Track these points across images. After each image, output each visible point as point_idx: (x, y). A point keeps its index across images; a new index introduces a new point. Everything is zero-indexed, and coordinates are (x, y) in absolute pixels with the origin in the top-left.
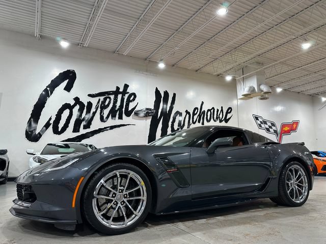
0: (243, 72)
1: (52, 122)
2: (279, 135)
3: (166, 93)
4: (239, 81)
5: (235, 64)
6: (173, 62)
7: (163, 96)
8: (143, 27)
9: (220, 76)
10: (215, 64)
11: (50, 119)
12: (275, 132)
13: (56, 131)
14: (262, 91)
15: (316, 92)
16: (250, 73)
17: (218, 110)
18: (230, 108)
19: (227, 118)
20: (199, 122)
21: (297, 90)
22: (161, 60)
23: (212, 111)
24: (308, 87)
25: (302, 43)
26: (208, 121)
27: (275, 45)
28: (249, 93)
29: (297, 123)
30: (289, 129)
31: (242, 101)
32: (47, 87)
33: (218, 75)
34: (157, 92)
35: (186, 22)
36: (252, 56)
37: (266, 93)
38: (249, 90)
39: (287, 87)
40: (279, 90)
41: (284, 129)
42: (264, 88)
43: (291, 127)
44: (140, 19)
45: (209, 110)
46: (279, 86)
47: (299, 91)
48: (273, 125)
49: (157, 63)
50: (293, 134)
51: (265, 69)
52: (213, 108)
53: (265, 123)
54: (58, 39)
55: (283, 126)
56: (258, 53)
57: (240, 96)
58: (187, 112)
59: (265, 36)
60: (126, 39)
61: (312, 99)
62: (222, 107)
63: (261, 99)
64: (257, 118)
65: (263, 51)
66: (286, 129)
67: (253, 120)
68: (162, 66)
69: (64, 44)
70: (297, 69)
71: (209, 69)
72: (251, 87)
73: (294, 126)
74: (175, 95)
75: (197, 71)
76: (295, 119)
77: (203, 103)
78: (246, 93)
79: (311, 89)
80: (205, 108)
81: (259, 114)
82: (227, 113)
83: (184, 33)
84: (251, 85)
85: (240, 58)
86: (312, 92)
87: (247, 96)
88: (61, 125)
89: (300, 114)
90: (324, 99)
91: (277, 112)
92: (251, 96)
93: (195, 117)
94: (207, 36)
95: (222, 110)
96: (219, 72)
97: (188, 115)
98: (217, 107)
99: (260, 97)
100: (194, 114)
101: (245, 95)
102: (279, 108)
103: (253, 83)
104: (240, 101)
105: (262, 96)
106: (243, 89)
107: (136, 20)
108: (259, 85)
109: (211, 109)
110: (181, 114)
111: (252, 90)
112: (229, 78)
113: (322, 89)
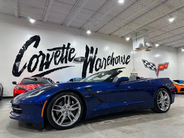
0: (136, 35)
1: (27, 65)
2: (157, 71)
3: (92, 48)
4: (134, 41)
5: (131, 31)
6: (96, 30)
7: (90, 49)
8: (77, 10)
9: (123, 38)
10: (120, 31)
11: (26, 64)
12: (155, 69)
13: (30, 71)
14: (147, 46)
15: (179, 46)
16: (140, 36)
17: (122, 57)
18: (129, 56)
19: (127, 62)
20: (111, 64)
21: (168, 45)
22: (89, 29)
23: (119, 58)
24: (174, 43)
25: (170, 18)
26: (116, 64)
27: (154, 19)
28: (139, 47)
29: (167, 64)
30: (163, 67)
31: (136, 52)
32: (24, 45)
33: (122, 37)
34: (87, 48)
35: (102, 7)
36: (141, 26)
37: (149, 47)
38: (140, 45)
39: (161, 44)
40: (157, 45)
41: (160, 67)
42: (148, 44)
43: (164, 66)
44: (75, 6)
45: (117, 57)
46: (157, 43)
47: (169, 46)
48: (154, 65)
49: (86, 31)
50: (165, 70)
51: (148, 33)
52: (119, 56)
53: (149, 64)
54: (29, 18)
55: (160, 65)
56: (144, 24)
57: (134, 49)
58: (104, 59)
59: (148, 14)
60: (68, 17)
61: (177, 50)
62: (124, 56)
63: (147, 51)
64: (144, 62)
65: (147, 23)
66: (161, 67)
67: (142, 62)
68: (89, 32)
69: (32, 21)
70: (167, 33)
71: (116, 33)
72: (140, 44)
73: (166, 66)
74: (97, 49)
75: (110, 35)
76: (167, 61)
77: (113, 53)
78: (137, 47)
79: (176, 44)
80: (114, 56)
81: (145, 59)
82: (127, 59)
83: (101, 13)
84: (141, 43)
85: (134, 27)
86: (176, 46)
87: (138, 49)
88: (32, 67)
89: (169, 58)
90: (183, 50)
91: (156, 58)
92: (141, 49)
93: (109, 61)
94: (115, 15)
95: (124, 57)
96: (122, 35)
97: (105, 61)
98: (122, 55)
99: (146, 49)
100: (108, 60)
101: (137, 49)
102: (157, 56)
103: (142, 41)
104: (135, 52)
105: (147, 49)
106: (136, 45)
107: (73, 6)
108: (145, 43)
109: (118, 57)
110: (100, 60)
111: (141, 46)
112: (128, 39)
113: (182, 45)
